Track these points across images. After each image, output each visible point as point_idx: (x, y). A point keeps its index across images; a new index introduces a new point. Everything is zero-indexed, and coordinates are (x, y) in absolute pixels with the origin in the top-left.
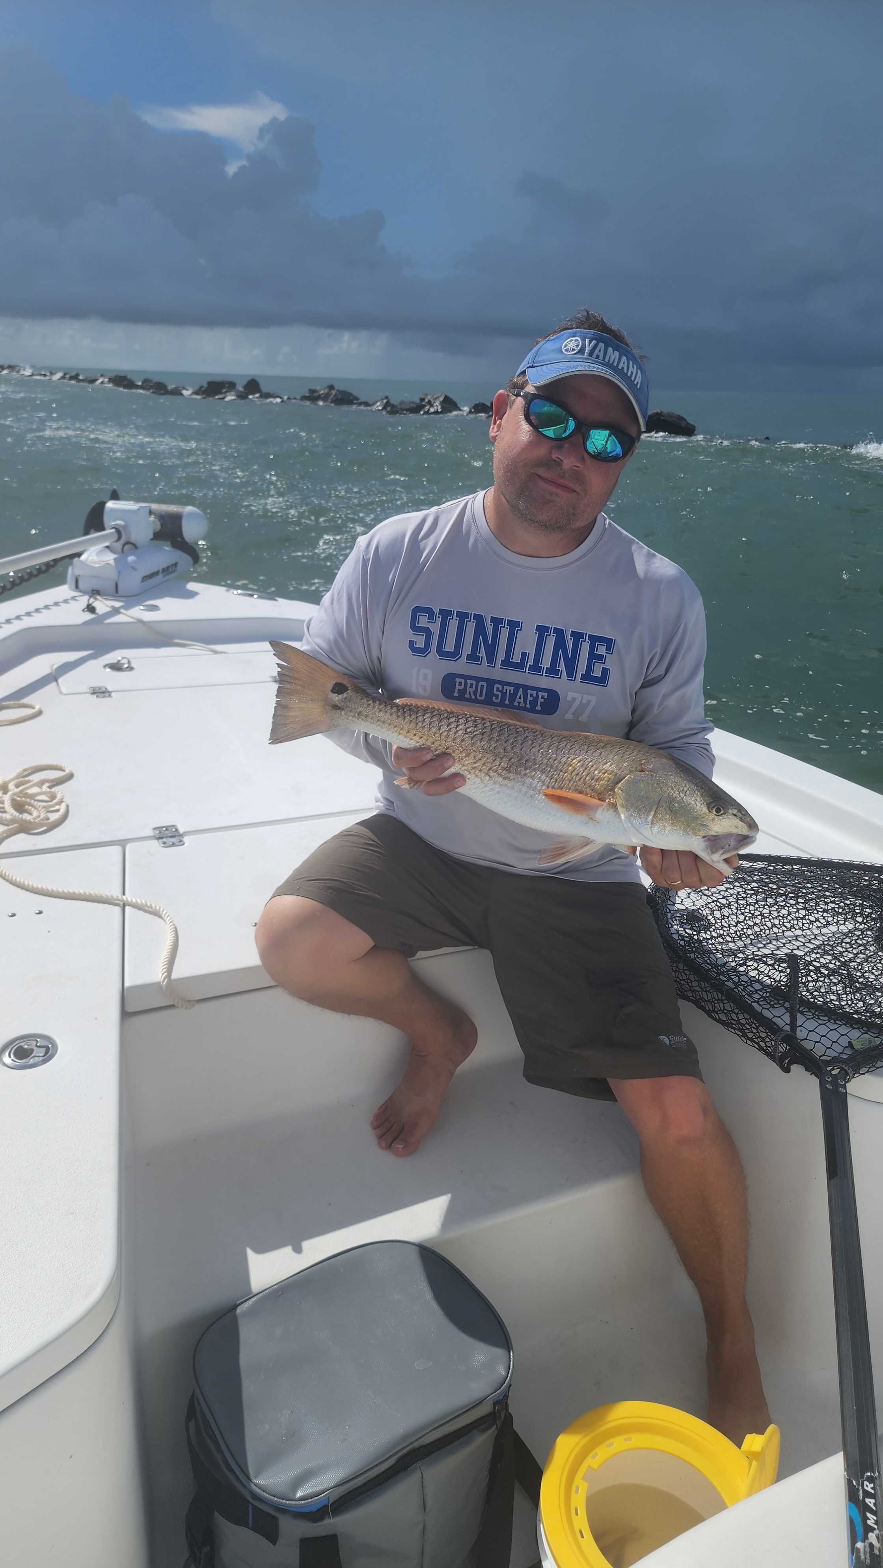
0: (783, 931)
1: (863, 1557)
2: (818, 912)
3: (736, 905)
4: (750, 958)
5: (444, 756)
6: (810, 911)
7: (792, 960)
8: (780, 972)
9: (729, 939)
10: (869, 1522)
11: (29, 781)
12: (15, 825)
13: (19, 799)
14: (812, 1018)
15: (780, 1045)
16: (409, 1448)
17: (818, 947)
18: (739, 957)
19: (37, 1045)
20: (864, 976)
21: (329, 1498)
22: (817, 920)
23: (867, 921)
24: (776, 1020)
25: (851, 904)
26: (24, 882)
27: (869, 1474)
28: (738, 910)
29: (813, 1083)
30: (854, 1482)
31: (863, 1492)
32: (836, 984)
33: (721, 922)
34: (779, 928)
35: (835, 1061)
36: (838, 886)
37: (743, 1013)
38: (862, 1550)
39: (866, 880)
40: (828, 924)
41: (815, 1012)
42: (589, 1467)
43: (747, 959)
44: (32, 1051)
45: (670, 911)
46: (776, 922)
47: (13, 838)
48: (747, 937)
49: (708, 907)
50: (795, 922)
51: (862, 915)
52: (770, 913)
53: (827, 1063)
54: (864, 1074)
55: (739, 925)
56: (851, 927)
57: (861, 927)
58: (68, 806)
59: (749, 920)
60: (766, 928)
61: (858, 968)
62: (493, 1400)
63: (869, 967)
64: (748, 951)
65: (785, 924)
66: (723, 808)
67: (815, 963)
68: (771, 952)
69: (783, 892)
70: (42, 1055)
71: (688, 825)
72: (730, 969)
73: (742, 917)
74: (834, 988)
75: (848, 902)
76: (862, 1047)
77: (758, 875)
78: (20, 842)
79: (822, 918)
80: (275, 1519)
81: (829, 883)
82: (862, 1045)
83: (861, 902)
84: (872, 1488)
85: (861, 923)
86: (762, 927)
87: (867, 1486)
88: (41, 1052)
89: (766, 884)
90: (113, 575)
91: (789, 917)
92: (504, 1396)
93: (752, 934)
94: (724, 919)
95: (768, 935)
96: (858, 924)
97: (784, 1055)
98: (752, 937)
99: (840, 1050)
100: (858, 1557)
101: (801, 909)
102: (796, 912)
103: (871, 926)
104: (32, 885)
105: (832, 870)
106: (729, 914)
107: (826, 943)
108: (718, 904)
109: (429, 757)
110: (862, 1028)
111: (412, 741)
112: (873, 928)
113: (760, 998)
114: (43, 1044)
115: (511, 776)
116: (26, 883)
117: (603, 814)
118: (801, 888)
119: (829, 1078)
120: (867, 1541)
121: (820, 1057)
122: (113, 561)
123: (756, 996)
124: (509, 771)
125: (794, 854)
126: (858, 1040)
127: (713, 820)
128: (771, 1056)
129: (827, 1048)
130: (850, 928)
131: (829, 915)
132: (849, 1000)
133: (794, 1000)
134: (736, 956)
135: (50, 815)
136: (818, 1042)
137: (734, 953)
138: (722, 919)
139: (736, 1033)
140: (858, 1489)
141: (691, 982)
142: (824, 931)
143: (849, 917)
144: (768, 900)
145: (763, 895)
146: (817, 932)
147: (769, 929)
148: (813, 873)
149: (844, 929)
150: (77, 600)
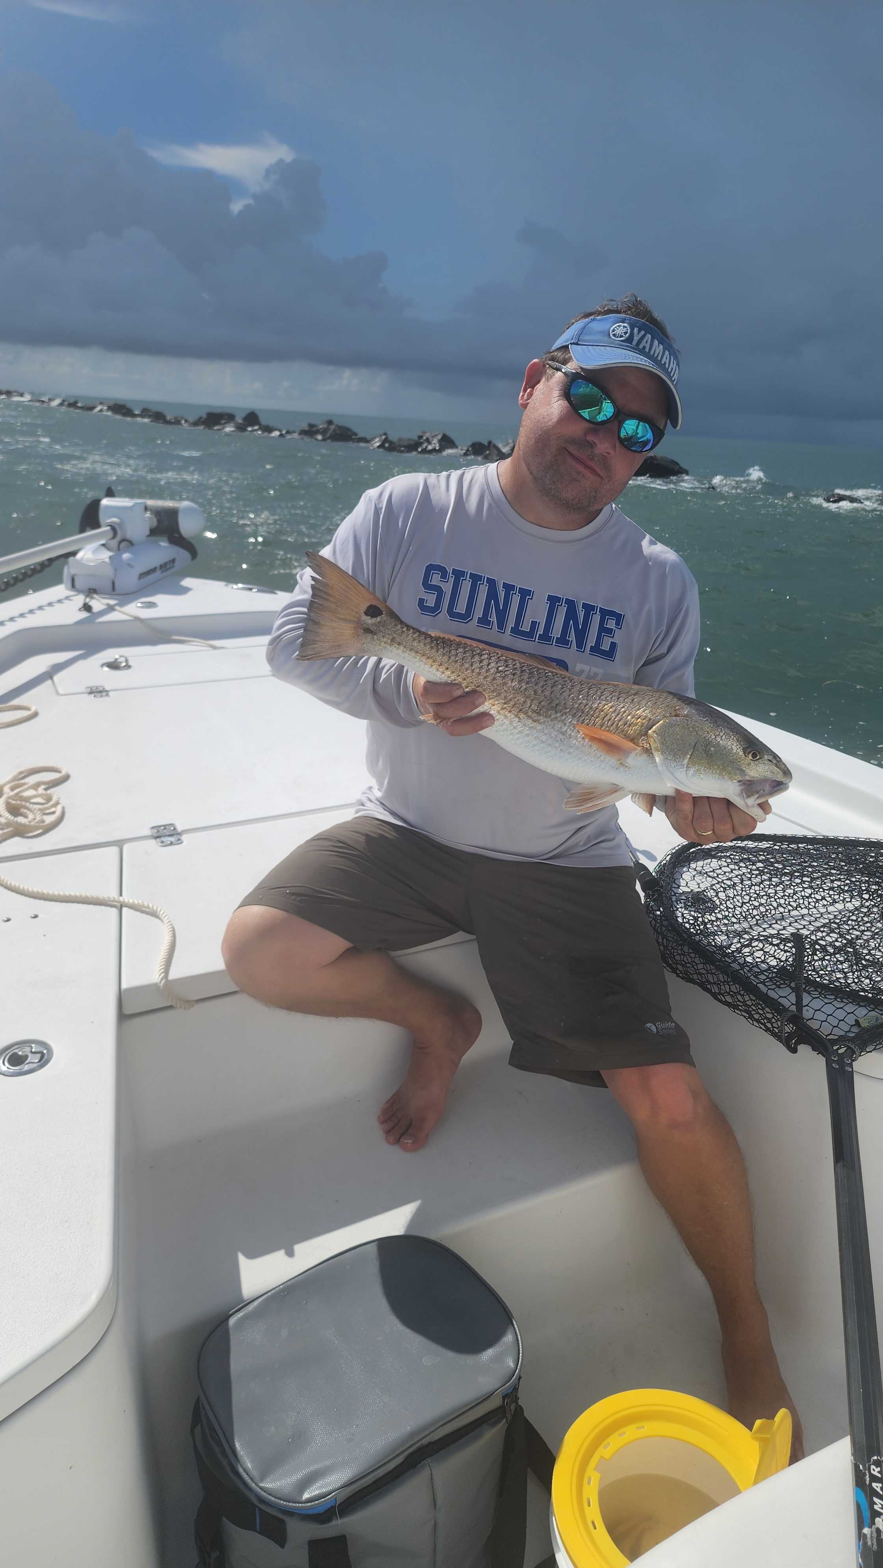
0: (789, 911)
1: (869, 1543)
2: (824, 890)
3: (740, 885)
4: (755, 939)
5: (473, 695)
6: (816, 890)
7: (797, 939)
8: (786, 951)
9: (734, 920)
10: (876, 1507)
11: (24, 784)
12: (10, 829)
13: (14, 802)
14: (818, 998)
15: (786, 1025)
16: (417, 1445)
17: (824, 926)
18: (744, 938)
19: (31, 1052)
20: (871, 953)
21: (336, 1499)
22: (823, 898)
23: (873, 898)
24: (781, 1000)
25: (856, 881)
26: (19, 886)
27: (875, 1458)
28: (742, 891)
29: (820, 1062)
30: (861, 1466)
31: (869, 1477)
32: (842, 963)
33: (726, 903)
34: (785, 908)
35: (841, 1040)
36: (844, 864)
37: (749, 995)
38: (869, 1536)
39: (872, 857)
40: (835, 902)
41: (822, 991)
42: (601, 1457)
43: (751, 940)
44: (26, 1057)
45: (675, 894)
46: (782, 901)
47: (8, 842)
48: (752, 918)
49: (713, 889)
50: (801, 901)
51: (868, 892)
52: (776, 893)
53: (834, 1042)
54: (871, 1052)
55: (744, 906)
56: (858, 904)
57: (867, 904)
58: (63, 808)
59: (755, 900)
60: (772, 908)
61: (864, 945)
62: (502, 1394)
63: (875, 944)
64: (754, 932)
65: (791, 903)
66: (759, 753)
67: (821, 942)
68: (777, 932)
69: (788, 871)
70: (36, 1061)
71: (724, 769)
72: (735, 951)
73: (747, 898)
74: (840, 966)
75: (854, 879)
76: (868, 1024)
77: (763, 855)
78: (16, 845)
79: (828, 896)
80: (282, 1522)
81: (835, 861)
82: (869, 1023)
83: (867, 879)
84: (879, 1472)
85: (867, 900)
86: (767, 908)
87: (874, 1470)
88: (36, 1059)
89: (772, 864)
90: (109, 572)
91: (794, 896)
92: (513, 1389)
93: (758, 915)
94: (729, 900)
95: (774, 915)
96: (865, 901)
97: (791, 1035)
98: (757, 917)
99: (847, 1028)
100: (865, 1543)
101: (806, 888)
102: (801, 891)
103: (877, 903)
104: (28, 889)
105: (838, 848)
106: (734, 895)
107: (832, 921)
108: (723, 885)
109: (459, 693)
110: (869, 1006)
111: (443, 675)
112: (879, 905)
113: (765, 979)
114: (37, 1050)
115: (542, 719)
116: (21, 887)
117: (635, 759)
118: (806, 866)
119: (835, 1057)
120: (873, 1526)
121: (827, 1036)
122: (108, 559)
123: (762, 977)
124: (539, 714)
125: (799, 832)
126: (865, 1018)
127: (749, 764)
128: (777, 1036)
129: (834, 1027)
130: (856, 906)
131: (835, 893)
132: (856, 978)
133: (799, 980)
134: (741, 937)
135: (46, 818)
136: (824, 1021)
137: (739, 935)
138: (727, 900)
139: (742, 1015)
140: (865, 1473)
141: (697, 964)
142: (831, 909)
143: (855, 894)
144: (773, 879)
145: (768, 875)
146: (823, 910)
147: (775, 909)
148: (819, 851)
149: (850, 906)
150: (71, 600)
